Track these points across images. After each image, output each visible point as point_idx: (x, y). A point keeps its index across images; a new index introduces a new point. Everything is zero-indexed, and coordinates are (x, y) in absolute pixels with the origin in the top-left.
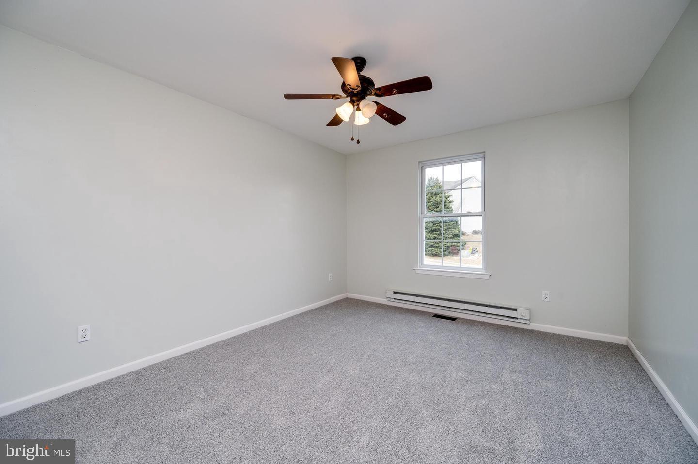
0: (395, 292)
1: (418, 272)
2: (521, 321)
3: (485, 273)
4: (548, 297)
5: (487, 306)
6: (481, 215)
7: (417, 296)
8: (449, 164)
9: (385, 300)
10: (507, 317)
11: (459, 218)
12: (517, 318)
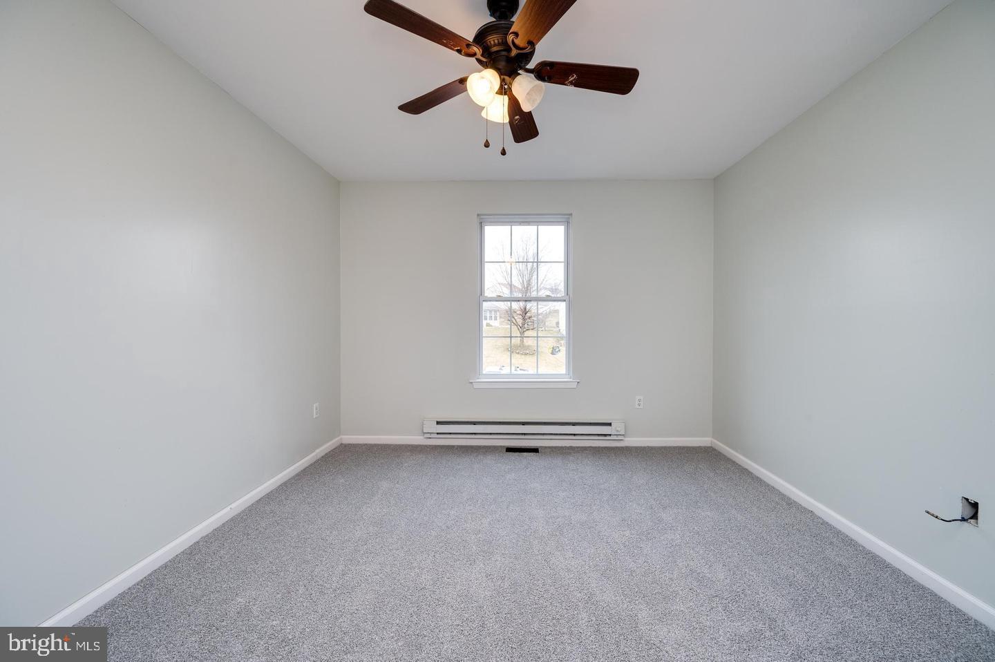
0: (438, 423)
1: (476, 386)
2: (615, 438)
3: (571, 380)
4: (642, 403)
5: (574, 424)
6: (565, 300)
7: (474, 423)
8: (520, 225)
9: (422, 437)
10: (599, 435)
11: (534, 304)
12: (610, 435)
